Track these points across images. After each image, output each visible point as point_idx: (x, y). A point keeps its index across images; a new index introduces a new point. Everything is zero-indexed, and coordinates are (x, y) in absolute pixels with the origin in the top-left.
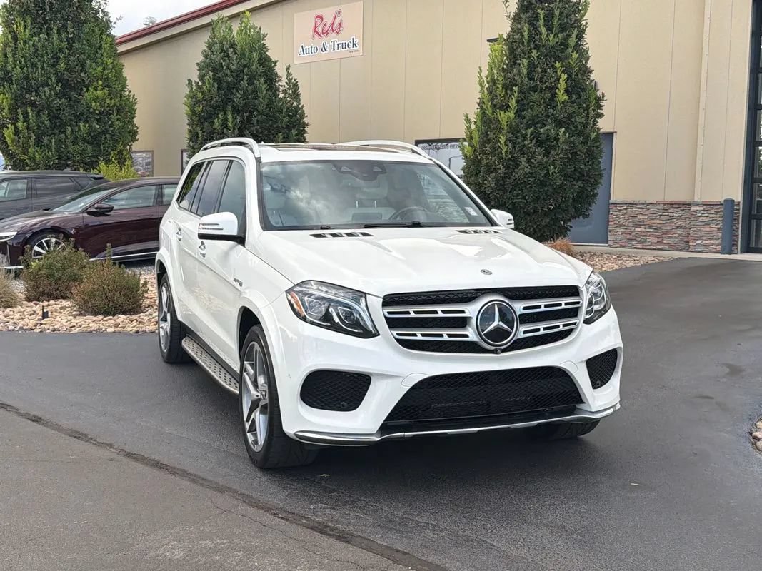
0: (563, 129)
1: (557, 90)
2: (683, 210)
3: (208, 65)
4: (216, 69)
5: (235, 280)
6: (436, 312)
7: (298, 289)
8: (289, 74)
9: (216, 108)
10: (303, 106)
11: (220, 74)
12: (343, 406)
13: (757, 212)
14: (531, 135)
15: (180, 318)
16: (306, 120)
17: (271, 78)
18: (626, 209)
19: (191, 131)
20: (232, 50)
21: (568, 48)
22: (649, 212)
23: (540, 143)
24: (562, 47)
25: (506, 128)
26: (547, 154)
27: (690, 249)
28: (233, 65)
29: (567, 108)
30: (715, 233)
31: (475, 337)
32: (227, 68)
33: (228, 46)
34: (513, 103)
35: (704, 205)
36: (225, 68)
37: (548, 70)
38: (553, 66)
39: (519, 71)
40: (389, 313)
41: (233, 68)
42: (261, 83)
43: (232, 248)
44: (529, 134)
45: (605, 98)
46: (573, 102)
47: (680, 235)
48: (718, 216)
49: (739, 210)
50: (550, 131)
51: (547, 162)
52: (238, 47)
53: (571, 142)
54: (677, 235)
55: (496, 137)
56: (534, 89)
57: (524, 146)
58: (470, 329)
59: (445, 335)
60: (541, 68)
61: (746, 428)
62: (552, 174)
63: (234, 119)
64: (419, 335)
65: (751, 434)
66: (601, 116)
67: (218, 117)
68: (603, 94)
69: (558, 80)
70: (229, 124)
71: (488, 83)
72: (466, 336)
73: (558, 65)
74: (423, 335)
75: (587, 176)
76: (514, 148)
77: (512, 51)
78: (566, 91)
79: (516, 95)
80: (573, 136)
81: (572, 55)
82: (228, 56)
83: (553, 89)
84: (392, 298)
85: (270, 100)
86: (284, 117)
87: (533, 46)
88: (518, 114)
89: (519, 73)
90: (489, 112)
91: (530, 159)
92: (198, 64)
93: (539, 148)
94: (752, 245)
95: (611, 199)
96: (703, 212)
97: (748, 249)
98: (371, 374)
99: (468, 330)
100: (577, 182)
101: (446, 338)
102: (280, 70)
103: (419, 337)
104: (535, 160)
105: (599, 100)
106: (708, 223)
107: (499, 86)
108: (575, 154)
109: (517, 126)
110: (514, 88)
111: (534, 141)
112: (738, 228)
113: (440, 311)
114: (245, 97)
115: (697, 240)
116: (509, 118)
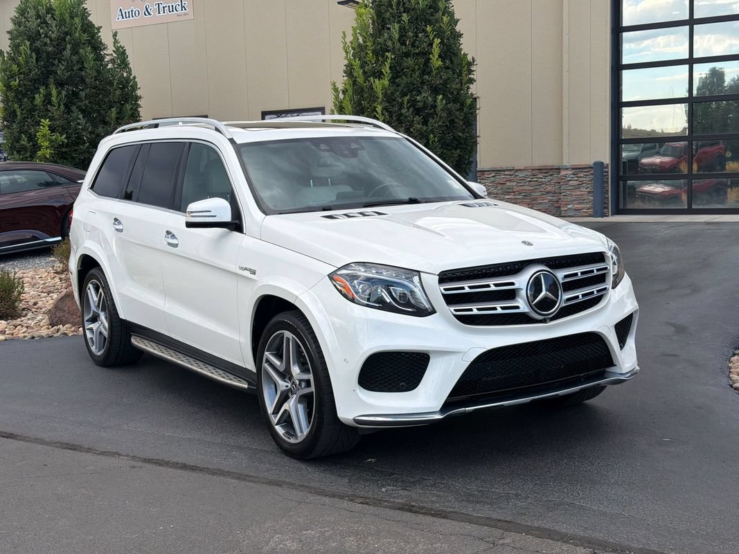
0: (441, 96)
1: (431, 56)
2: (552, 175)
3: (20, 34)
4: (33, 37)
5: (242, 268)
6: (488, 286)
7: (344, 272)
8: (116, 42)
9: (35, 81)
10: (134, 78)
11: (38, 43)
12: (403, 386)
13: (624, 174)
14: (408, 103)
15: (122, 316)
16: (139, 93)
17: (97, 46)
18: (494, 177)
19: (5, 109)
20: (50, 15)
21: (438, 11)
22: (518, 178)
23: (418, 112)
24: (432, 10)
25: (381, 96)
26: (425, 123)
27: (562, 214)
28: (53, 32)
29: (442, 74)
30: (585, 197)
31: (526, 307)
32: (46, 36)
33: (44, 11)
34: (386, 69)
35: (573, 169)
36: (43, 36)
37: (420, 35)
38: (424, 31)
39: (390, 36)
40: (445, 290)
41: (54, 36)
42: (87, 52)
43: (222, 236)
44: (405, 102)
45: (475, 63)
46: (447, 68)
47: (550, 201)
48: (587, 179)
49: (607, 172)
50: (427, 98)
51: (426, 131)
52: (57, 13)
53: (448, 109)
54: (547, 201)
55: (370, 106)
56: (407, 55)
57: (401, 114)
58: (519, 300)
59: (499, 308)
60: (412, 32)
61: (724, 381)
62: (432, 142)
63: (59, 93)
64: (475, 310)
65: (731, 386)
66: (471, 81)
67: (40, 93)
68: (473, 59)
69: (431, 45)
70: (54, 99)
71: (353, 49)
72: (518, 307)
73: (429, 28)
74: (478, 309)
75: (465, 144)
76: (391, 117)
77: (379, 14)
78: (440, 56)
79: (389, 61)
80: (449, 103)
81: (442, 19)
82: (45, 22)
83: (426, 54)
84: (445, 275)
85: (98, 72)
86: (115, 90)
87: (402, 10)
88: (392, 81)
89: (390, 38)
90: (360, 80)
91: (409, 129)
92: (8, 32)
93: (417, 117)
94: (621, 207)
95: (478, 166)
96: (572, 176)
97: (618, 211)
98: (429, 351)
99: (518, 302)
100: (456, 150)
101: (499, 311)
102: (105, 37)
103: (475, 312)
104: (414, 130)
105: (470, 64)
106: (578, 187)
107: (369, 52)
108: (452, 121)
109: (392, 94)
110: (387, 54)
111: (411, 110)
112: (608, 191)
113: (492, 284)
114: (69, 68)
115: (568, 204)
116: (384, 85)
